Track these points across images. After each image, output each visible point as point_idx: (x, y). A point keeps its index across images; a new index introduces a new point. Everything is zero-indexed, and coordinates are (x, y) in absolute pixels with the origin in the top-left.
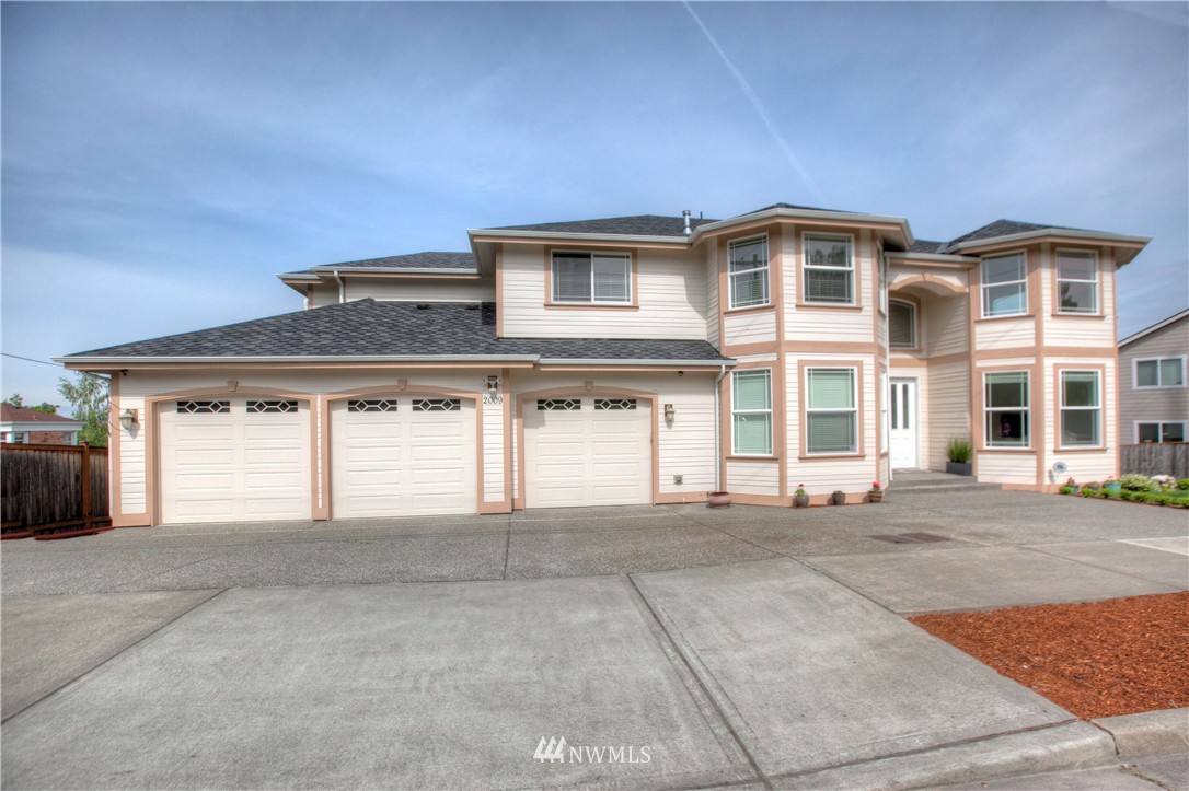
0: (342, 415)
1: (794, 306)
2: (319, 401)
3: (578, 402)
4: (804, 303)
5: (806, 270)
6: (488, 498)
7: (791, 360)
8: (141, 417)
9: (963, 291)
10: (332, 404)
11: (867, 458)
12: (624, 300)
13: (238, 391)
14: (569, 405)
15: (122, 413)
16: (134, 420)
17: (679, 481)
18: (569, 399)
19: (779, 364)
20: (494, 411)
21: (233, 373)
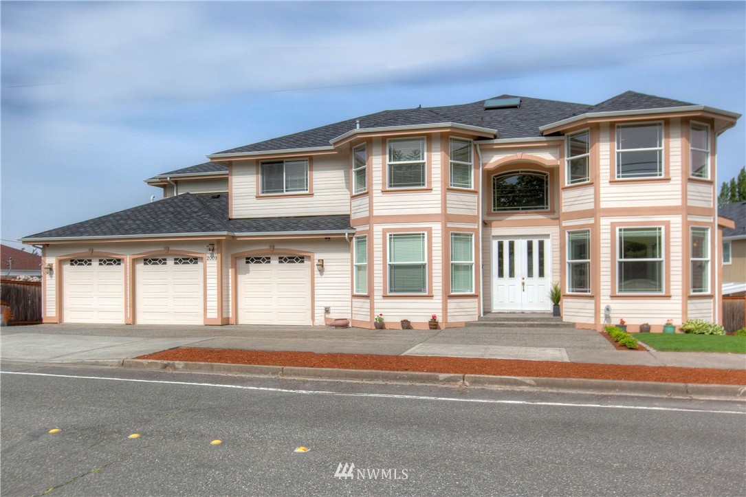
0: (140, 267)
1: (380, 191)
2: (128, 259)
3: (269, 258)
4: (388, 189)
5: (390, 165)
6: (209, 316)
7: (378, 229)
8: (54, 268)
9: (554, 164)
10: (135, 261)
11: (434, 298)
12: (304, 190)
13: (94, 254)
14: (264, 260)
15: (46, 266)
16: (51, 269)
17: (327, 311)
18: (264, 257)
19: (370, 232)
20: (212, 265)
21: (91, 245)
